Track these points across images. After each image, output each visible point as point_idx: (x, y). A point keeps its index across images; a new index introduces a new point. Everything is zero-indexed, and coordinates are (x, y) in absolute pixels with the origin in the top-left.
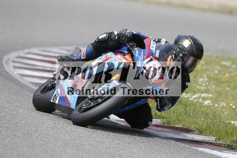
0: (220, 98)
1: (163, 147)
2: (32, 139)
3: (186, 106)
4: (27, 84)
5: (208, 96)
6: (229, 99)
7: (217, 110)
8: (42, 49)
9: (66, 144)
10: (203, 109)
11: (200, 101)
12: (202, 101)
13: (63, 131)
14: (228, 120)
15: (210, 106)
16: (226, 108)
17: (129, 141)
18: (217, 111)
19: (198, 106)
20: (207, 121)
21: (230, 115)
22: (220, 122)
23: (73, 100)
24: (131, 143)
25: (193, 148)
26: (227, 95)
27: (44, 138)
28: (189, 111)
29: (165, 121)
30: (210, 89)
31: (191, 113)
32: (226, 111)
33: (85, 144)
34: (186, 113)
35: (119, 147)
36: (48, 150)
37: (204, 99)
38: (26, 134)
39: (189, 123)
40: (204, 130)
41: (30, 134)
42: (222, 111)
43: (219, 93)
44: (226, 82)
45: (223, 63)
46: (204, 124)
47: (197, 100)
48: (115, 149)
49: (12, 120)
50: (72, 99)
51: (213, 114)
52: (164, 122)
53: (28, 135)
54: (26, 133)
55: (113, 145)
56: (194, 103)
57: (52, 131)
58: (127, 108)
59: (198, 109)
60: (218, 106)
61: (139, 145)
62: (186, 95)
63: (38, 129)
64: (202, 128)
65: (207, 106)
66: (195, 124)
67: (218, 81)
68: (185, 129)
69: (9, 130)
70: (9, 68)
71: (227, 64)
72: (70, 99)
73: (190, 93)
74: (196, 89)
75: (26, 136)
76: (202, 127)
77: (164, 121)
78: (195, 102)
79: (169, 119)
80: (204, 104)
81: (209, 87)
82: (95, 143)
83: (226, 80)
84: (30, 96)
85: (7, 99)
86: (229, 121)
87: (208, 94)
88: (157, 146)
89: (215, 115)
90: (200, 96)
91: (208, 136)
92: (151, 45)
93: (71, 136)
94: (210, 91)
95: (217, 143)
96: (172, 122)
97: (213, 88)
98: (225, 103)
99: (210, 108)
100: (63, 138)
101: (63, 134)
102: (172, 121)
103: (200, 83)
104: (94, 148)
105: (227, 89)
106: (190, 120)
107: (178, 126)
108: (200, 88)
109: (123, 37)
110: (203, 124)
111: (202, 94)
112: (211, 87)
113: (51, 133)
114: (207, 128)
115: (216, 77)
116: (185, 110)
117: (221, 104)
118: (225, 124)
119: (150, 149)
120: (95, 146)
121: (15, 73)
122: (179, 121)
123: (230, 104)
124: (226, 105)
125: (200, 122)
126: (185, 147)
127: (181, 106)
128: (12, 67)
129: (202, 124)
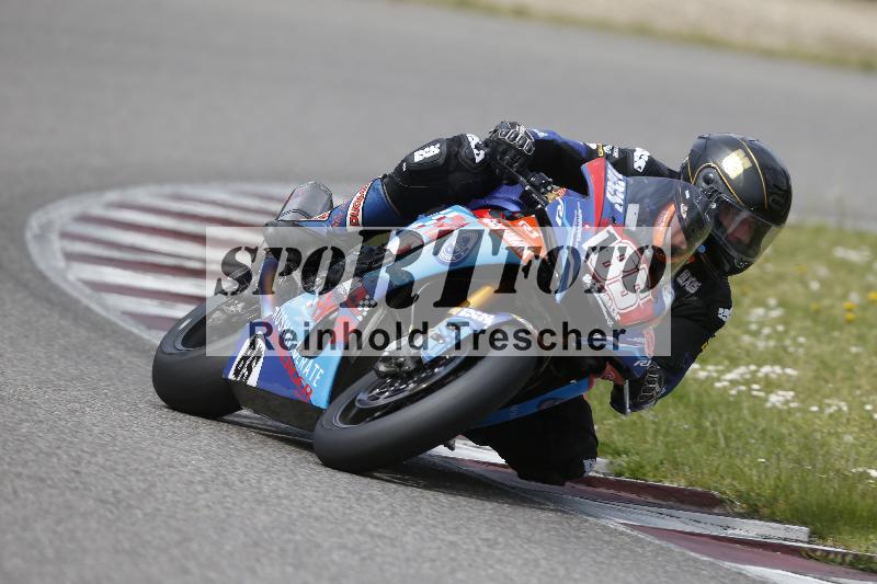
0: (827, 382)
1: (614, 562)
2: (133, 524)
3: (700, 409)
4: (113, 318)
5: (785, 374)
6: (859, 387)
7: (816, 427)
8: (168, 189)
9: (256, 544)
10: (763, 424)
11: (755, 393)
12: (762, 394)
13: (246, 494)
14: (855, 465)
15: (790, 412)
16: (848, 420)
17: (490, 535)
18: (815, 431)
19: (746, 412)
20: (778, 468)
21: (864, 446)
22: (825, 471)
23: (318, 377)
24: (499, 544)
25: (727, 564)
26: (854, 372)
27: (178, 520)
28: (711, 429)
29: (625, 465)
30: (791, 349)
31: (720, 435)
32: (851, 433)
33: (326, 545)
34: (699, 438)
35: (452, 559)
36: (191, 565)
37: (770, 385)
38: (111, 504)
39: (712, 474)
40: (768, 501)
41: (124, 504)
42: (832, 431)
43: (824, 364)
44: (850, 322)
45: (840, 252)
46: (767, 476)
47: (743, 388)
48: (438, 563)
49: (58, 451)
50: (316, 373)
51: (802, 440)
52: (618, 469)
53: (117, 508)
54: (112, 500)
55: (430, 548)
56: (732, 399)
57: (206, 495)
58: (514, 412)
59: (745, 420)
60: (821, 410)
61: (528, 551)
62: (703, 369)
63: (154, 485)
64: (758, 494)
65: (780, 411)
66: (734, 479)
67: (822, 321)
68: (696, 494)
69: (49, 486)
70: (50, 258)
71: (855, 256)
72: (307, 370)
73: (716, 364)
74: (739, 347)
75: (111, 512)
76: (759, 489)
77: (620, 465)
78: (733, 396)
79: (637, 458)
80: (769, 405)
81: (788, 342)
82: (365, 543)
83: (850, 316)
84: (124, 362)
85: (39, 373)
86: (861, 470)
87: (783, 367)
88: (594, 555)
89: (808, 445)
90: (754, 373)
91: (780, 522)
92: (609, 183)
93: (275, 514)
94: (790, 354)
95: (815, 550)
96: (648, 468)
97: (801, 345)
98: (843, 401)
99: (790, 419)
100: (248, 522)
101: (245, 505)
102: (648, 463)
103: (754, 327)
104: (363, 559)
105: (854, 350)
106: (715, 464)
107: (672, 482)
108: (754, 346)
109: (504, 153)
110: (763, 476)
111: (760, 366)
112: (794, 339)
113: (203, 502)
114: (778, 491)
115: (814, 306)
116: (698, 425)
117: (829, 406)
118: (846, 478)
119: (567, 569)
120: (364, 555)
121: (71, 277)
122: (676, 465)
123: (865, 403)
124: (850, 409)
125: (751, 470)
126: (696, 560)
127: (681, 408)
128: (59, 255)
129: (759, 477)
